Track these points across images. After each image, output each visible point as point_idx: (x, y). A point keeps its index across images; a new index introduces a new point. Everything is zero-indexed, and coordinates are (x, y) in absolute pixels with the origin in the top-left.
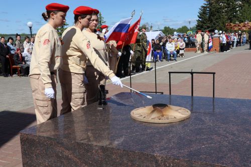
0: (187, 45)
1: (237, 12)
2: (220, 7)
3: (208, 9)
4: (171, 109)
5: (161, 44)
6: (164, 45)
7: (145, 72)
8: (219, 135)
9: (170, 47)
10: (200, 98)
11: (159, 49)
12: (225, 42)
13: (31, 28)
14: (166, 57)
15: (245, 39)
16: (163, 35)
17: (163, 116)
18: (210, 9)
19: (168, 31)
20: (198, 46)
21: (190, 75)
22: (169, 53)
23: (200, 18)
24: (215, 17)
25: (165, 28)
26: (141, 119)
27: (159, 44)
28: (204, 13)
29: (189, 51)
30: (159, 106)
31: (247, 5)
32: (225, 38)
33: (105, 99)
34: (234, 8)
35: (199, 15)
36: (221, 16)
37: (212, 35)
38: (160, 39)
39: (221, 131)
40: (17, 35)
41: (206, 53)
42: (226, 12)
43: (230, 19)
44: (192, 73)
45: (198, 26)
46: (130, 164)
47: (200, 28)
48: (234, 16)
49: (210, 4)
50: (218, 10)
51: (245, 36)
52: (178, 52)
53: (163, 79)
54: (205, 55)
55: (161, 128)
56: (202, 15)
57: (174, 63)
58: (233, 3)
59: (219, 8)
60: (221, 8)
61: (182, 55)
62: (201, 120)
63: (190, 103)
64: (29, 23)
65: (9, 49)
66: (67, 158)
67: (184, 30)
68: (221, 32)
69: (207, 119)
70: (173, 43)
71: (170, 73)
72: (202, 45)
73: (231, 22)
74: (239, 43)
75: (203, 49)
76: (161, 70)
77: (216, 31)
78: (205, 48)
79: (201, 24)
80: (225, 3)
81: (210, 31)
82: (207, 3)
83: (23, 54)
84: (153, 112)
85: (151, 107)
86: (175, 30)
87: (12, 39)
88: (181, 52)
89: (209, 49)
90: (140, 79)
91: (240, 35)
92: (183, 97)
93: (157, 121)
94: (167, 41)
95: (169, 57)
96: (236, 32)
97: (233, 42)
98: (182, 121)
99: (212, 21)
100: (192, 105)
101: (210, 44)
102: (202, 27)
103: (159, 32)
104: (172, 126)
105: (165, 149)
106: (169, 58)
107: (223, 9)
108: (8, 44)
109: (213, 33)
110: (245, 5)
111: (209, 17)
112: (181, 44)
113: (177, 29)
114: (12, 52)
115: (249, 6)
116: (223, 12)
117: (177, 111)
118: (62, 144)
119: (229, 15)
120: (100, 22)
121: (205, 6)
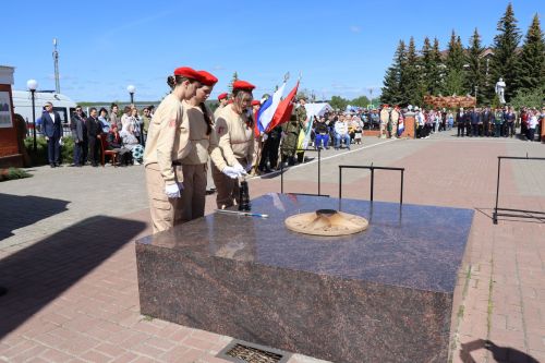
0: (366, 126)
1: (441, 79)
2: (415, 71)
3: (398, 73)
4: (342, 217)
5: (327, 123)
6: (332, 124)
7: (301, 165)
8: (404, 252)
9: (341, 129)
10: (382, 204)
11: (325, 130)
12: (423, 124)
13: (132, 94)
14: (334, 142)
15: (452, 121)
16: (331, 109)
17: (330, 226)
18: (402, 74)
19: (338, 103)
20: (383, 128)
21: (369, 171)
22: (338, 137)
23: (386, 85)
24: (409, 85)
25: (334, 98)
26: (300, 229)
27: (324, 123)
28: (393, 78)
29: (369, 135)
30: (325, 213)
31: (454, 71)
32: (423, 117)
33: (247, 201)
34: (436, 74)
35: (385, 80)
36: (418, 84)
37: (403, 112)
38: (327, 115)
39: (408, 247)
40: (113, 105)
41: (394, 138)
42: (425, 78)
43: (430, 89)
44: (372, 169)
45: (383, 97)
46: (285, 286)
47: (386, 100)
48: (437, 86)
49: (402, 66)
50: (414, 76)
51: (451, 115)
52: (352, 136)
53: (330, 176)
54: (393, 143)
55: (327, 242)
56: (390, 81)
57: (345, 152)
58: (434, 66)
59: (414, 73)
60: (417, 73)
61: (358, 140)
62: (382, 233)
63: (368, 210)
64: (131, 88)
65: (101, 125)
66: (200, 278)
67: (362, 102)
68: (417, 108)
69: (390, 232)
70: (346, 123)
71: (341, 167)
72: (389, 127)
73: (431, 94)
74: (443, 126)
75: (390, 133)
76: (327, 162)
77: (410, 107)
78: (394, 132)
79: (388, 94)
80: (423, 65)
81: (400, 106)
82: (397, 64)
83: (121, 134)
84: (317, 220)
85: (314, 213)
86: (348, 103)
87: (106, 111)
88: (357, 136)
89: (399, 134)
90: (296, 176)
91: (444, 114)
92: (359, 202)
93: (322, 232)
94: (336, 119)
95: (338, 142)
96: (438, 109)
97: (434, 124)
98: (357, 233)
99: (404, 91)
100: (371, 213)
101: (401, 126)
102: (389, 99)
103: (324, 105)
104: (343, 240)
105: (332, 267)
106: (339, 145)
107: (421, 74)
108: (100, 118)
109: (405, 110)
111: (400, 85)
112: (357, 124)
113: (351, 100)
114: (105, 130)
115: (457, 72)
116: (420, 79)
117: (350, 220)
118: (193, 258)
119: (430, 83)
121: (394, 68)
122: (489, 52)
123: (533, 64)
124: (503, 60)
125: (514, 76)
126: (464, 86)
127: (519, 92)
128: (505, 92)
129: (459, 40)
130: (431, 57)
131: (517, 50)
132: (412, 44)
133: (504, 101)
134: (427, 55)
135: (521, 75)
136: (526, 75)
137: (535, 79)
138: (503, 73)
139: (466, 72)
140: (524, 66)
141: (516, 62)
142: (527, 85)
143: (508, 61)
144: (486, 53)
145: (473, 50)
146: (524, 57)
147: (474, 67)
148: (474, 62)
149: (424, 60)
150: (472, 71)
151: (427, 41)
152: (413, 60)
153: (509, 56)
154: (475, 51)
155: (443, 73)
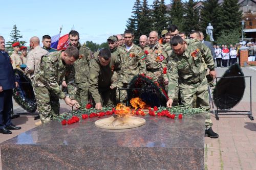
1: (167, 26)
3: (136, 22)
18: (139, 23)
25: (88, 42)
28: (132, 26)
31: (176, 19)
34: (164, 22)
35: (126, 28)
36: (151, 30)
42: (156, 25)
49: (139, 17)
50: (148, 24)
56: (130, 28)
58: (162, 16)
59: (148, 22)
60: (150, 21)
80: (154, 16)
82: (135, 16)
107: (153, 22)
115: (179, 20)
116: (153, 26)
119: (159, 29)
120: (16, 36)
121: (133, 18)
122: (200, 4)
123: (231, 12)
124: (211, 11)
125: (219, 22)
127: (223, 32)
128: (213, 33)
130: (160, 9)
131: (219, 2)
133: (213, 40)
134: (157, 8)
135: (224, 20)
136: (227, 20)
137: (232, 23)
138: (211, 20)
139: (185, 20)
140: (225, 14)
141: (219, 11)
142: (227, 27)
143: (214, 11)
144: (198, 5)
145: (189, 3)
146: (225, 8)
147: (191, 16)
148: (190, 12)
149: (155, 12)
150: (189, 19)
152: (146, 11)
153: (215, 7)
154: (191, 4)
155: (169, 21)
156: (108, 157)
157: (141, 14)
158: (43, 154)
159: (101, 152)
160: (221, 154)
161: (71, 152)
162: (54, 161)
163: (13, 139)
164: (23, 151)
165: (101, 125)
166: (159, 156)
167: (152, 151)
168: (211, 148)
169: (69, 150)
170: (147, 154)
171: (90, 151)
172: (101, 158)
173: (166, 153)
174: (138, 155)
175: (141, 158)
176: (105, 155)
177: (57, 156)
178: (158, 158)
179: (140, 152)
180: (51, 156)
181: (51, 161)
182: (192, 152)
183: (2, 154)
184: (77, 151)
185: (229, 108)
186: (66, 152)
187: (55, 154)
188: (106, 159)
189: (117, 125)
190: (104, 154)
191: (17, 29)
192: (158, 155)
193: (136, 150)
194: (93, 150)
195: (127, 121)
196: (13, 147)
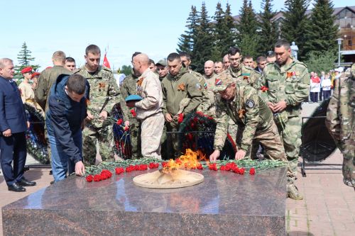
1: (234, 45)
2: (209, 37)
3: (192, 40)
18: (196, 40)
24: (204, 53)
28: (186, 45)
31: (247, 36)
34: (230, 40)
35: (178, 48)
36: (212, 51)
42: (219, 44)
49: (195, 32)
50: (208, 42)
56: (184, 48)
58: (228, 32)
59: (208, 39)
60: (210, 39)
80: (216, 31)
82: (189, 31)
99: (198, 59)
107: (214, 40)
110: (245, 35)
111: (194, 52)
115: (250, 37)
116: (214, 45)
119: (223, 49)
120: (25, 58)
121: (188, 35)
122: (281, 15)
123: (323, 27)
124: (295, 25)
125: (307, 39)
126: (258, 51)
127: (311, 54)
129: (250, 5)
130: (225, 22)
131: (306, 13)
132: (204, 9)
134: (220, 20)
135: (313, 38)
136: (317, 38)
137: (325, 42)
138: (295, 36)
139: (259, 37)
140: (315, 30)
141: (307, 25)
142: (318, 47)
143: (299, 25)
144: (277, 17)
145: (265, 14)
146: (314, 21)
147: (267, 32)
148: (266, 26)
149: (217, 25)
150: (264, 36)
151: (219, 6)
152: (205, 25)
153: (300, 20)
154: (268, 15)
155: (237, 38)
156: (152, 227)
157: (198, 29)
158: (60, 223)
159: (141, 221)
160: (308, 225)
161: (100, 220)
162: (76, 233)
163: (19, 202)
164: (32, 218)
165: (143, 183)
166: (222, 226)
167: (212, 219)
168: (295, 215)
169: (96, 218)
170: (205, 223)
171: (127, 218)
172: (141, 230)
173: (233, 223)
174: (194, 225)
175: (197, 229)
176: (147, 226)
177: (81, 225)
178: (221, 229)
179: (196, 221)
180: (72, 226)
181: (72, 232)
182: (268, 221)
183: (4, 222)
184: (108, 219)
185: (321, 160)
186: (92, 221)
187: (77, 224)
188: (149, 231)
189: (164, 182)
190: (146, 223)
191: (27, 49)
192: (220, 225)
193: (191, 217)
194: (131, 218)
195: (178, 178)
196: (19, 213)
